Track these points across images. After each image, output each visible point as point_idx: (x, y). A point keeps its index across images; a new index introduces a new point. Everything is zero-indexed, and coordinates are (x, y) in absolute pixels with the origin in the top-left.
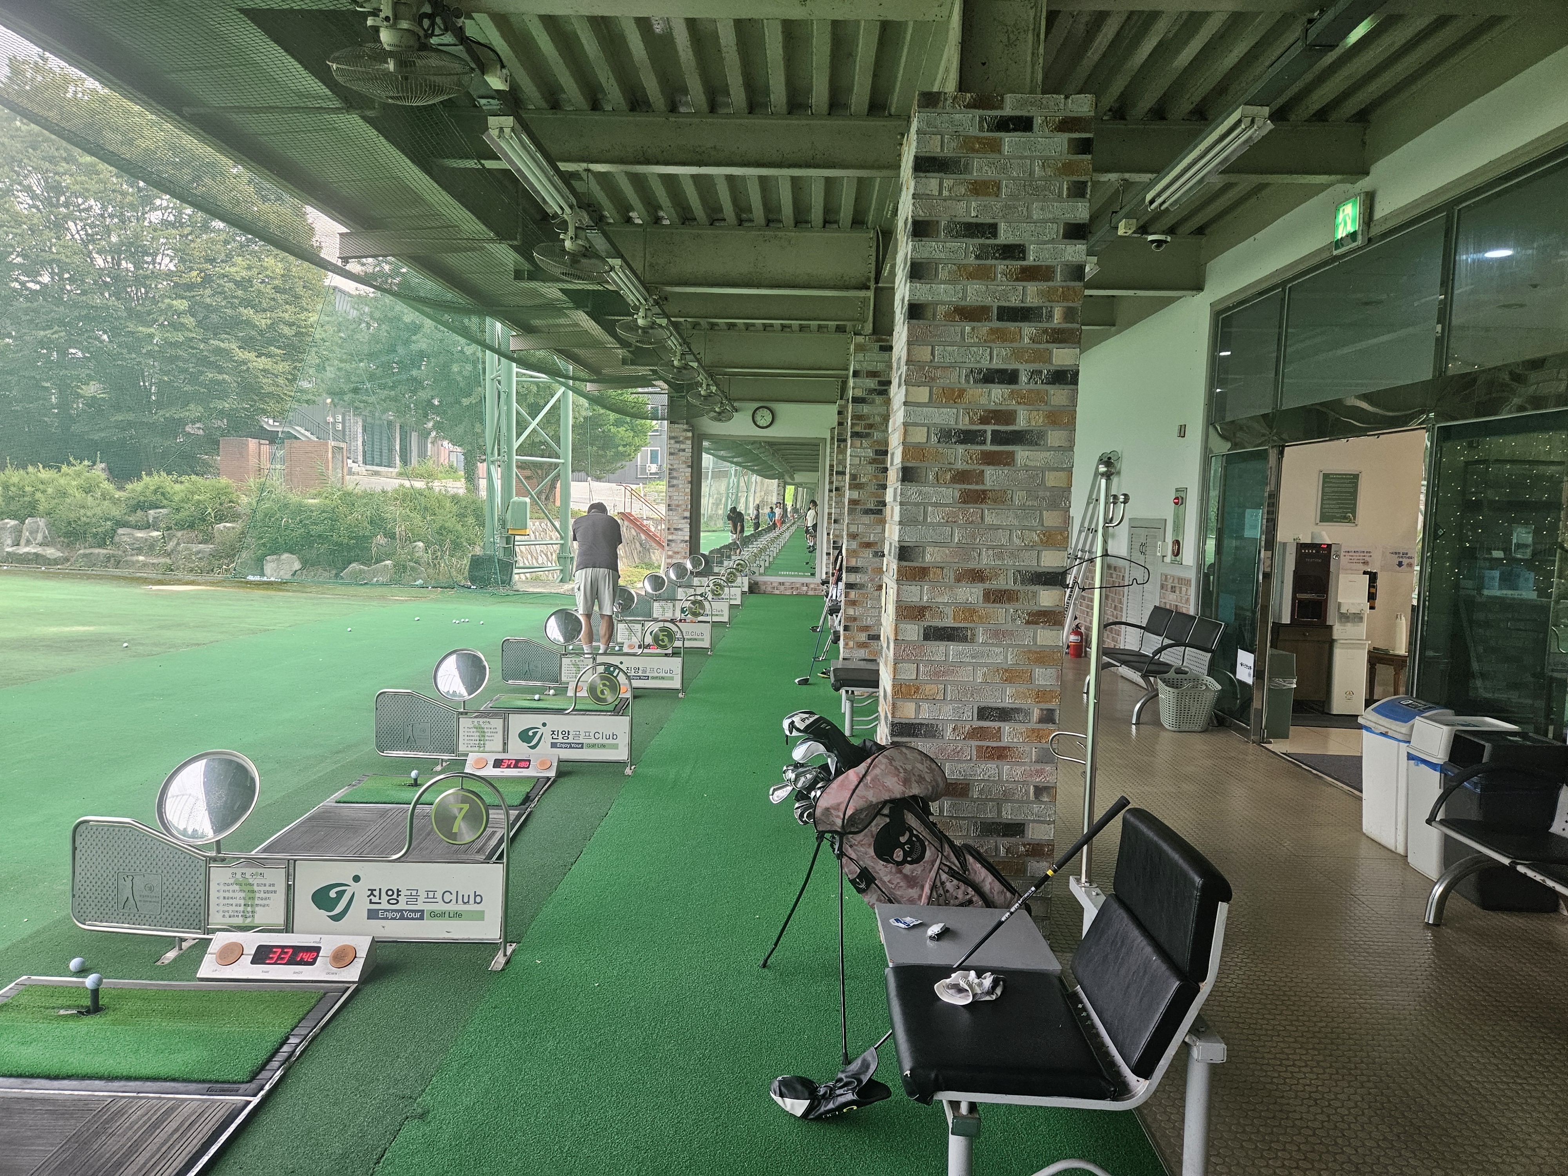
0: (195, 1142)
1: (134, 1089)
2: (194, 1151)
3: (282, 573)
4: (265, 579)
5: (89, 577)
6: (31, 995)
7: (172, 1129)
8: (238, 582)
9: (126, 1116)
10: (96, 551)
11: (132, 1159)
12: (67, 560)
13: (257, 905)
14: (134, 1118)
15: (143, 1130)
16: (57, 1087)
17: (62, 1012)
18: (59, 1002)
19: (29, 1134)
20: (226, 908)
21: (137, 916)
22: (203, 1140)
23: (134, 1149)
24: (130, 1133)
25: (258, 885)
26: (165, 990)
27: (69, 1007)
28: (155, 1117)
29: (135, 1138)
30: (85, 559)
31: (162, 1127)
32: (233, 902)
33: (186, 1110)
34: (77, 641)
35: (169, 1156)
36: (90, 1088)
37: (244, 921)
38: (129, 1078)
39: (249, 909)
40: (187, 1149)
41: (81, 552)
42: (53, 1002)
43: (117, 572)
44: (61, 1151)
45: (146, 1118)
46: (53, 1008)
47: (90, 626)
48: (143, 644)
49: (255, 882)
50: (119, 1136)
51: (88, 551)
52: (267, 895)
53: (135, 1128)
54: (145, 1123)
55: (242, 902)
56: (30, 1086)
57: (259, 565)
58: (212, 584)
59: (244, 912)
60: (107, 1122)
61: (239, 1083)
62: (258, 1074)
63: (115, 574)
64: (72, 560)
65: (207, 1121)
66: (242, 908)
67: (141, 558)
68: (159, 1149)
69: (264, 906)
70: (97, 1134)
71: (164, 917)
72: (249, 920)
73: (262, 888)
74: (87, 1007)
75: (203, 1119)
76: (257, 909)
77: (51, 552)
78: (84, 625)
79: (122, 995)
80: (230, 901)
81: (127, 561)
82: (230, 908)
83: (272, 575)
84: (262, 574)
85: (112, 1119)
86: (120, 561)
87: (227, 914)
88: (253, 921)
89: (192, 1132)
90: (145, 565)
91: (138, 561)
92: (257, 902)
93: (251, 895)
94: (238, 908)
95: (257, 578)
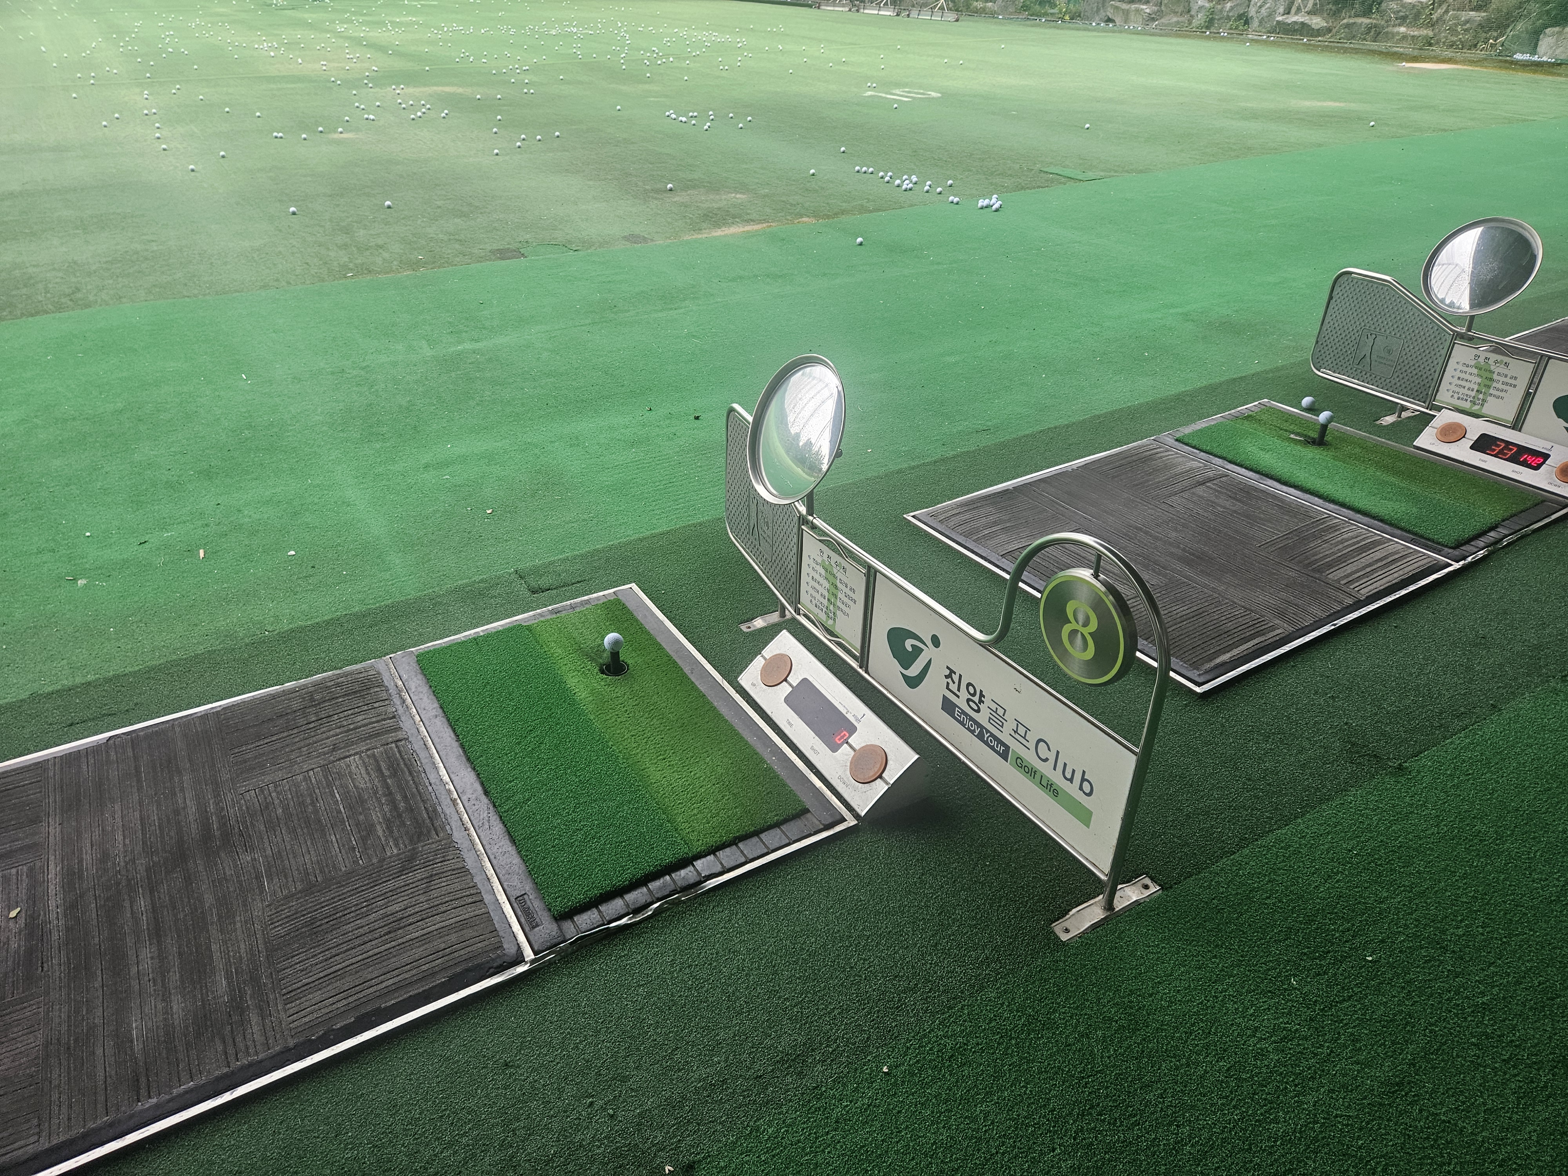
0: (1396, 575)
1: (1346, 515)
2: (1394, 582)
3: (1558, 51)
4: (1536, 58)
5: (1346, 51)
6: (1270, 415)
7: (1377, 558)
8: (1501, 61)
9: (1338, 533)
10: (1360, 20)
11: (1341, 566)
12: (1329, 30)
13: (1491, 395)
14: (1345, 536)
15: (1351, 548)
16: (1285, 491)
17: (1292, 436)
18: (1291, 427)
19: (1262, 516)
20: (1457, 389)
21: (1368, 375)
22: (1403, 577)
23: (1342, 560)
24: (1341, 546)
25: (1499, 374)
26: (1382, 446)
27: (1297, 434)
28: (1364, 543)
29: (1344, 552)
30: (1346, 30)
31: (1368, 553)
32: (1467, 385)
33: (1391, 548)
34: (1328, 116)
35: (1372, 577)
36: (1311, 501)
37: (1471, 407)
38: (1343, 505)
39: (1481, 396)
40: (1388, 578)
41: (1345, 21)
42: (1285, 426)
43: (1374, 46)
44: (1286, 537)
45: (1355, 540)
46: (1286, 431)
47: (1340, 102)
48: (1388, 125)
49: (1497, 371)
50: (1332, 544)
51: (1351, 21)
52: (1505, 387)
53: (1346, 544)
54: (1354, 544)
55: (1476, 387)
56: (1265, 482)
57: (1533, 40)
58: (1472, 62)
59: (1474, 397)
60: (1323, 530)
61: (1443, 545)
62: (1462, 545)
63: (1372, 48)
64: (1334, 31)
65: (1409, 564)
66: (1473, 394)
67: (1403, 29)
68: (1364, 568)
69: (1498, 397)
70: (1315, 537)
71: (1393, 382)
72: (1476, 407)
73: (1502, 379)
74: (1313, 438)
75: (1405, 561)
76: (1489, 398)
77: (1317, 22)
78: (1335, 101)
79: (1344, 439)
80: (1463, 383)
81: (1387, 33)
82: (1461, 390)
83: (1545, 54)
84: (1534, 52)
85: (1328, 530)
86: (1380, 33)
87: (1456, 396)
88: (1481, 409)
89: (1394, 566)
90: (1404, 37)
91: (1398, 33)
92: (1491, 391)
93: (1488, 383)
94: (1470, 393)
95: (1527, 57)
